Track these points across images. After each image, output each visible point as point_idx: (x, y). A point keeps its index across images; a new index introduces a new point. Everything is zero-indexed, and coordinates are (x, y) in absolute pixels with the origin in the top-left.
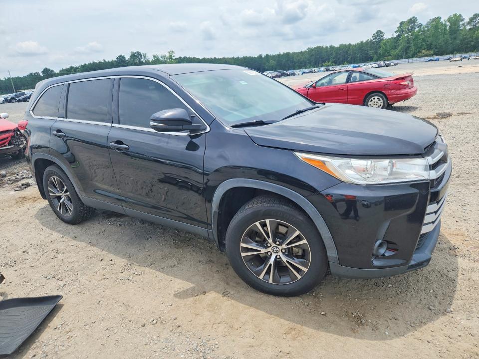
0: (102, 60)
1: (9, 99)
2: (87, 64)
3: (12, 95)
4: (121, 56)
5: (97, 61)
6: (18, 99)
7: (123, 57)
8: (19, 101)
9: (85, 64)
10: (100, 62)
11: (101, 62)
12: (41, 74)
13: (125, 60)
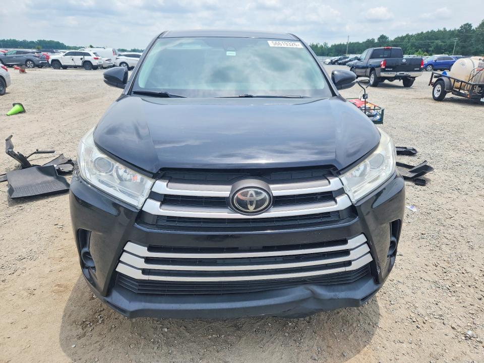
0: (442, 29)
1: (334, 61)
2: (424, 32)
3: (337, 58)
4: (467, 24)
5: (436, 30)
6: (339, 62)
7: (470, 26)
8: (340, 64)
9: (422, 33)
10: (439, 31)
11: (441, 31)
12: (376, 41)
13: (470, 29)
